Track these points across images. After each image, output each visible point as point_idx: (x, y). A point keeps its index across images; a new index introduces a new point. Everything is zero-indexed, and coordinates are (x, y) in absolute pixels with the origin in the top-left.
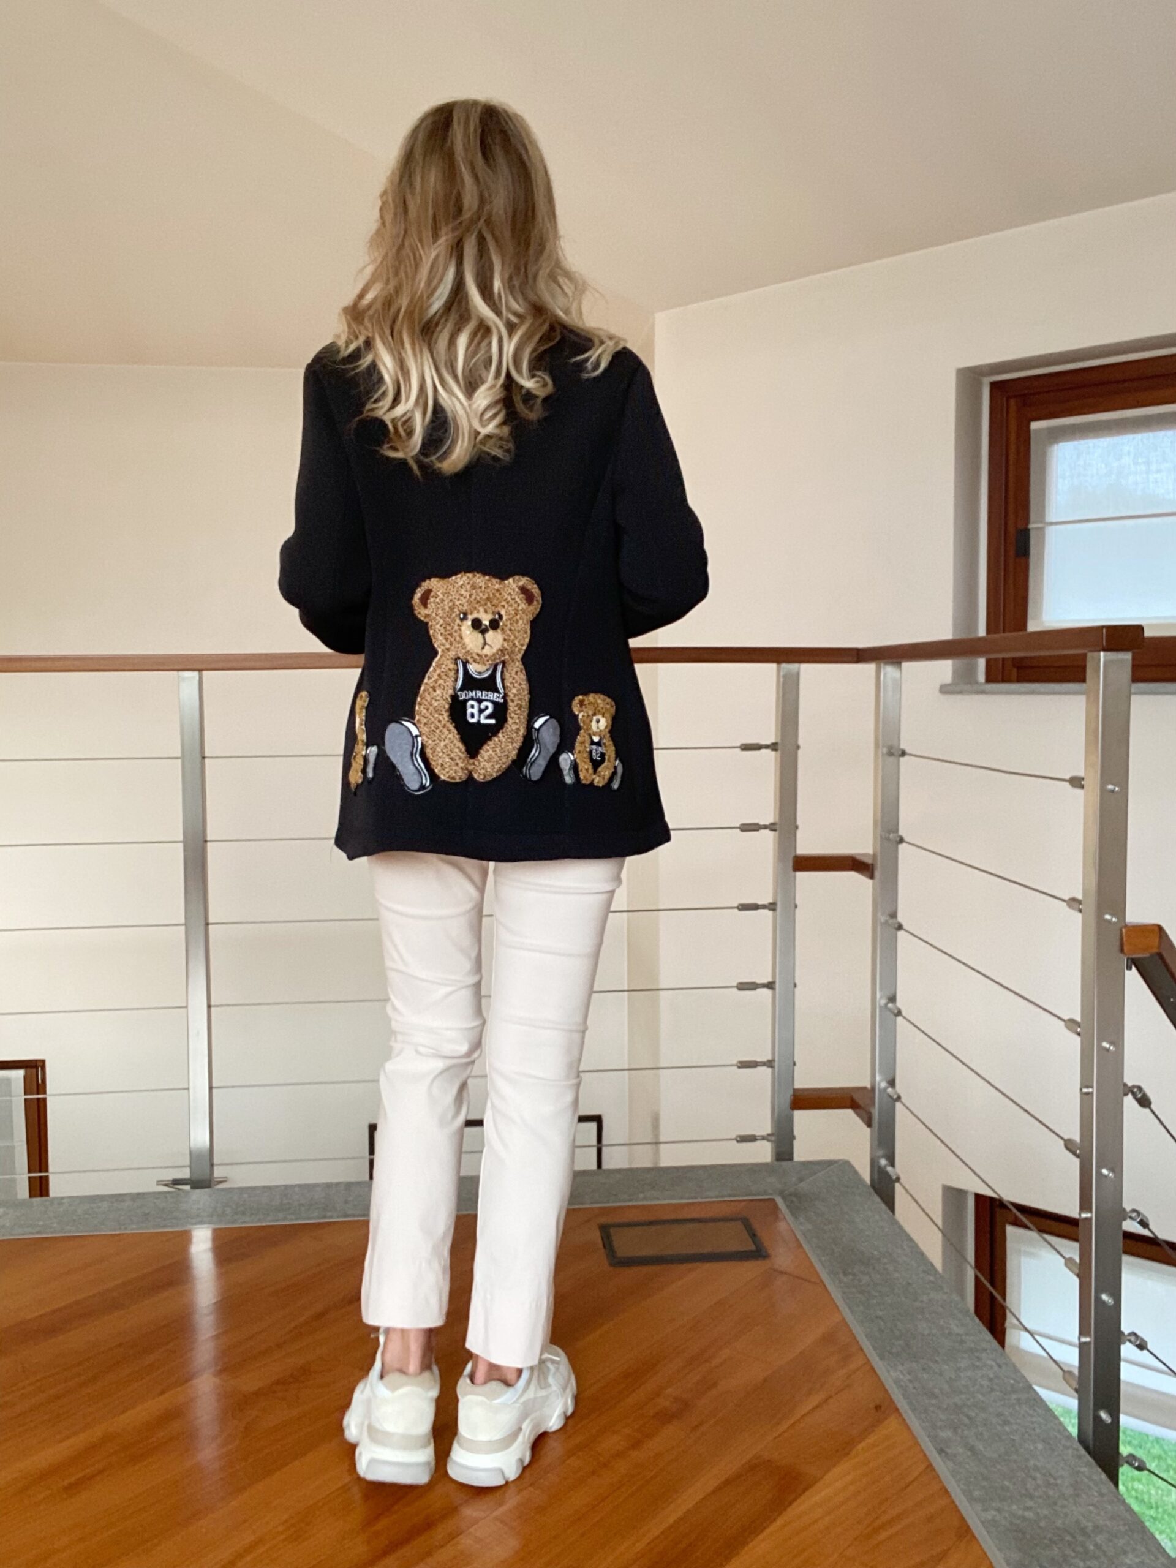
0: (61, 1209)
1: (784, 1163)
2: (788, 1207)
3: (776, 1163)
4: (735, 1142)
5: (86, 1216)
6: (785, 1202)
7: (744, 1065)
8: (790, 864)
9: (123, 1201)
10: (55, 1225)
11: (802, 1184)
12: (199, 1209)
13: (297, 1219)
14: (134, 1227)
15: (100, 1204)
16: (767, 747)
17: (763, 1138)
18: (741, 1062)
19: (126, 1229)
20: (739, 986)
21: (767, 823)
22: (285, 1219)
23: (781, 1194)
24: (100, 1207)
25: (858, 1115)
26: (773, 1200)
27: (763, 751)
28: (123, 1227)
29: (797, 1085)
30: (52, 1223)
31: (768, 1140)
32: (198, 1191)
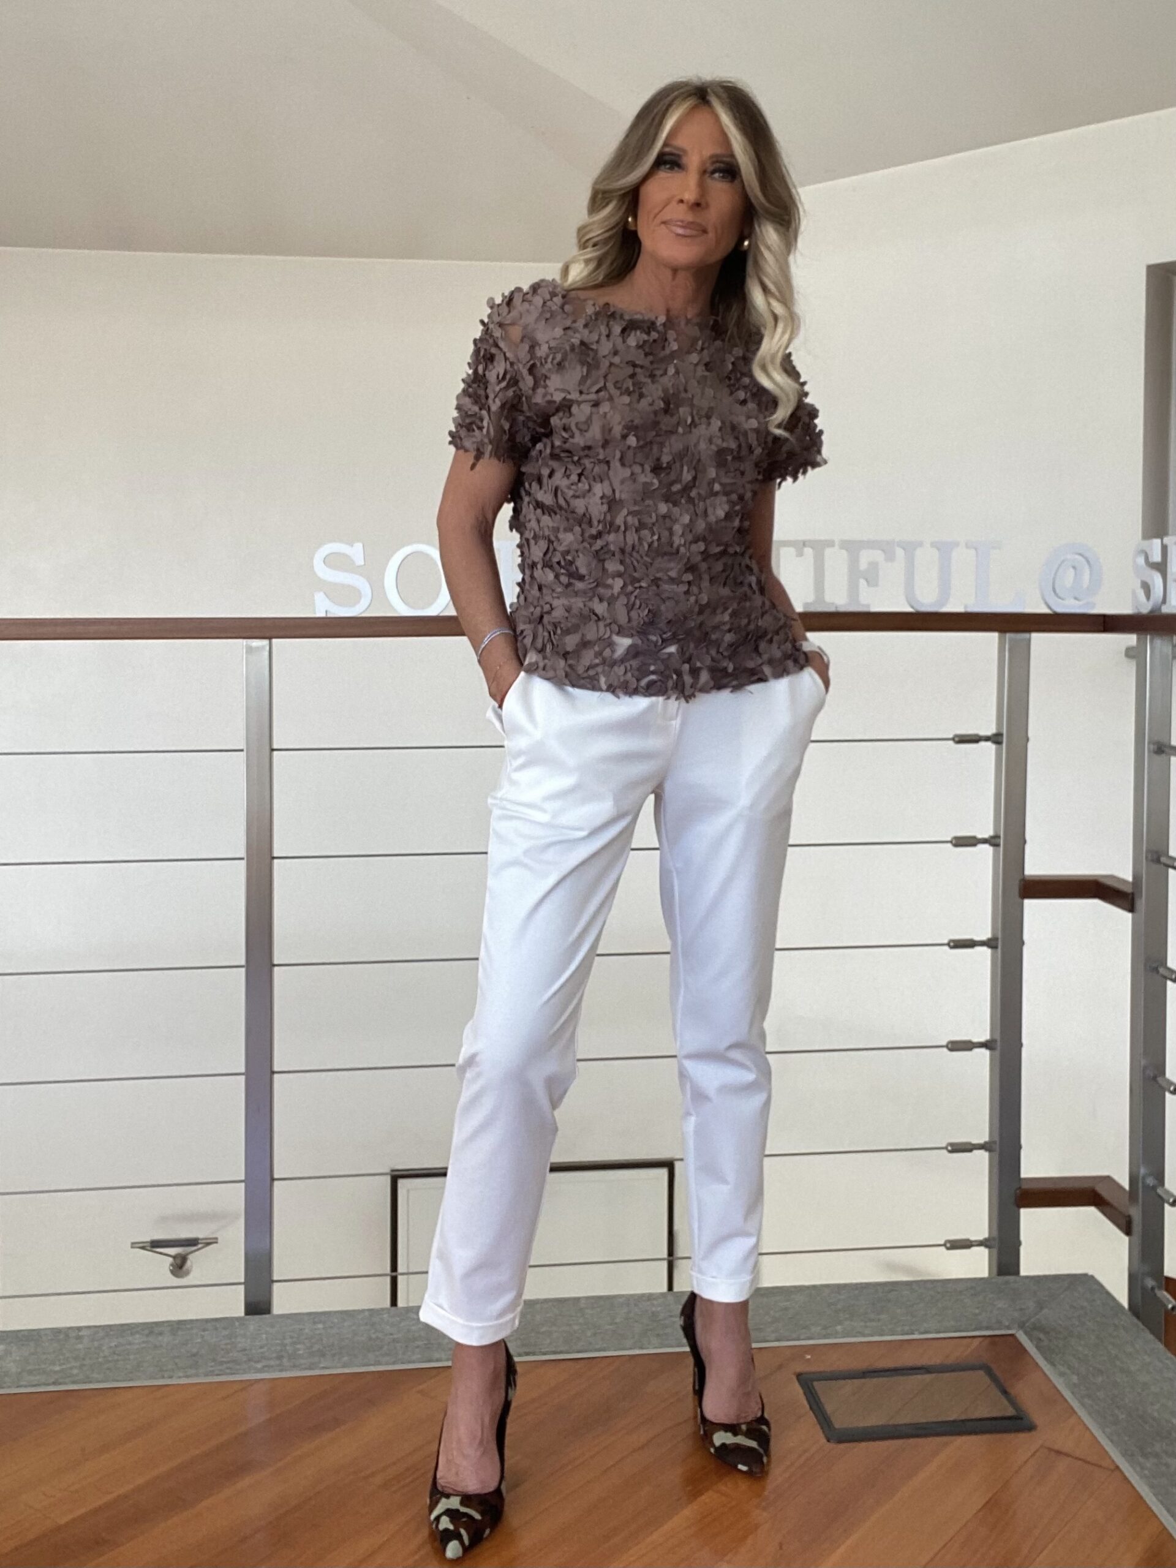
0: (80, 1346)
1: (1011, 1278)
2: (1038, 1347)
3: (1000, 1277)
4: (943, 1249)
5: (116, 1357)
6: (1031, 1341)
7: (957, 1148)
8: (1016, 890)
9: (161, 1334)
10: (75, 1371)
11: (1045, 1311)
12: (261, 1347)
13: (394, 1363)
14: (181, 1374)
15: (130, 1338)
16: (987, 739)
17: (980, 1243)
18: (951, 1144)
19: (171, 1377)
20: (950, 1046)
21: (986, 836)
22: (379, 1363)
23: (1022, 1326)
24: (130, 1344)
25: (1105, 1214)
26: (1018, 1335)
27: (983, 744)
28: (166, 1376)
29: (1025, 1173)
30: (71, 1368)
31: (986, 1246)
32: (257, 1317)
